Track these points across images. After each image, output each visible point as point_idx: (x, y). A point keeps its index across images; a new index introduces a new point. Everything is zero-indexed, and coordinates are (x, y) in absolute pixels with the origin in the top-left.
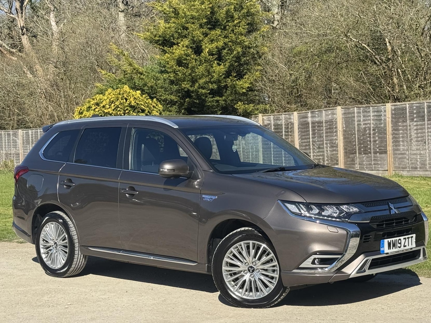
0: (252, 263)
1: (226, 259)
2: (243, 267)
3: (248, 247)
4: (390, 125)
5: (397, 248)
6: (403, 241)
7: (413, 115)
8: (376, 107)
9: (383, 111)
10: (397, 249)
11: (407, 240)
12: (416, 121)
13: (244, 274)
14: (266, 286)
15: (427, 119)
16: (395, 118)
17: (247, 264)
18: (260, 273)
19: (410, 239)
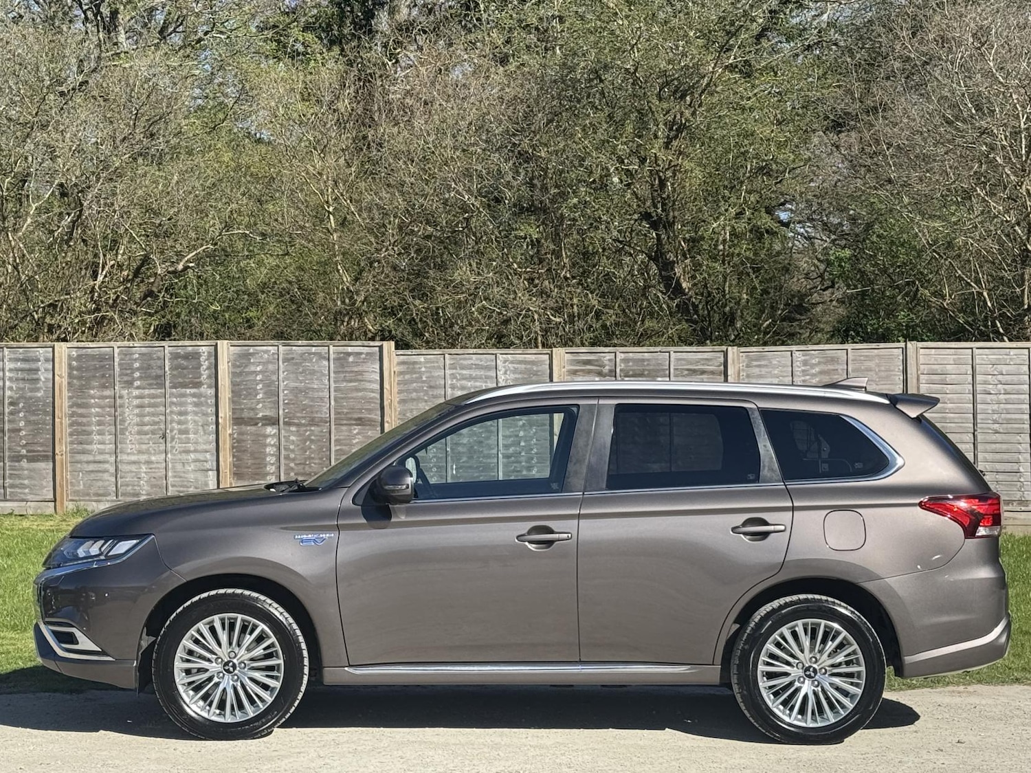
4: (66, 394)
7: (132, 373)
8: (21, 350)
9: (42, 359)
12: (138, 388)
15: (170, 383)
16: (80, 378)
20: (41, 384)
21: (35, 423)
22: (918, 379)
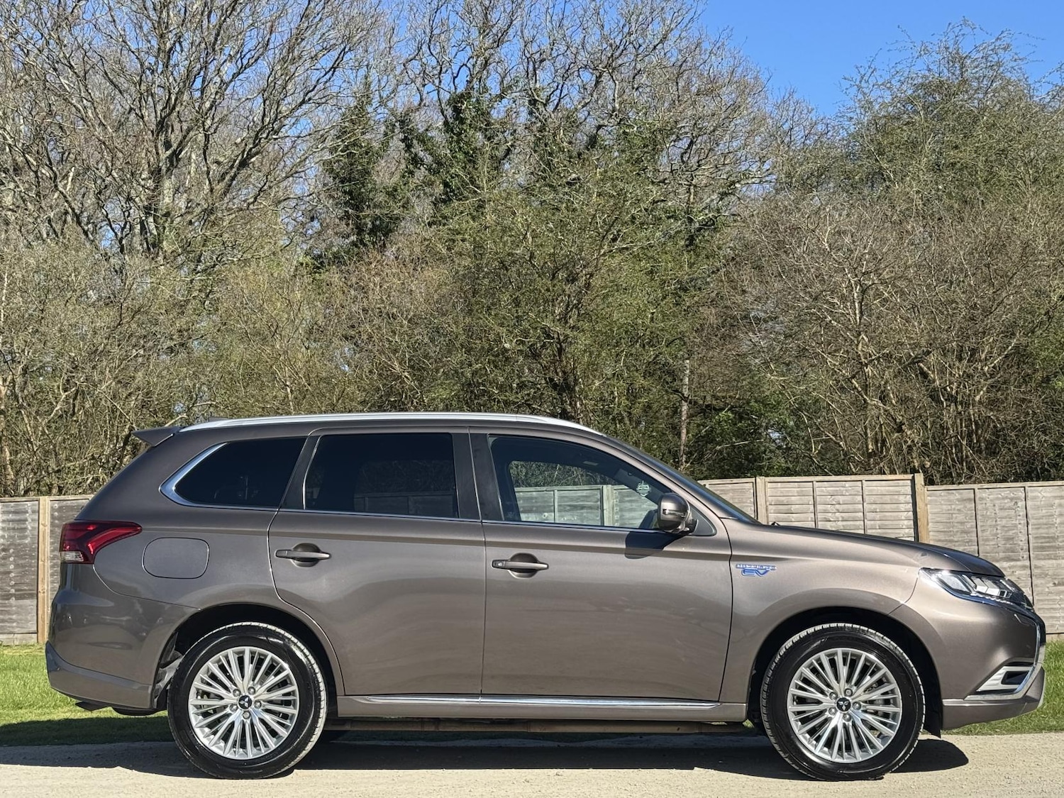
0: (845, 692)
1: (792, 691)
2: (826, 702)
13: (830, 716)
17: (834, 695)
18: (862, 709)
20: (28, 533)
21: (23, 566)
22: (767, 510)
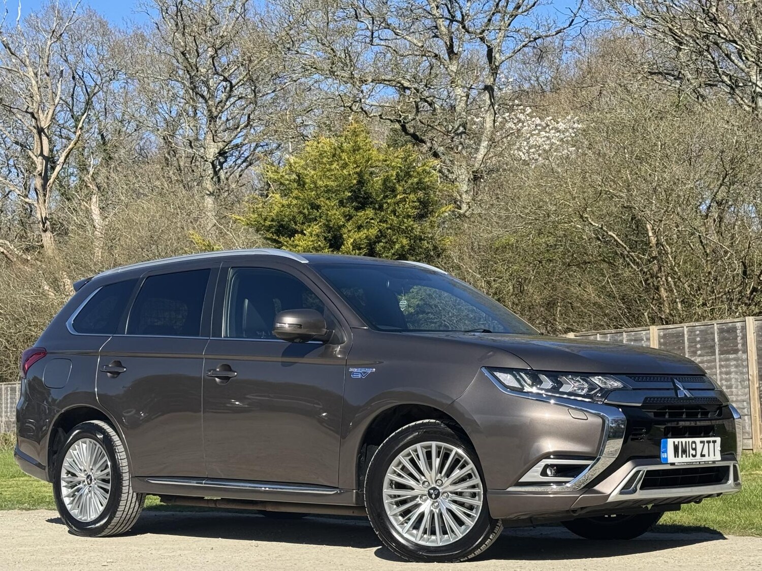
0: (436, 482)
1: (389, 476)
2: (419, 489)
3: (429, 455)
5: (689, 457)
6: (699, 447)
7: (696, 345)
8: (633, 333)
9: (644, 338)
10: (690, 459)
11: (706, 445)
12: (700, 356)
13: (420, 502)
14: (460, 523)
15: (719, 351)
17: (427, 483)
18: (449, 499)
19: (711, 445)
